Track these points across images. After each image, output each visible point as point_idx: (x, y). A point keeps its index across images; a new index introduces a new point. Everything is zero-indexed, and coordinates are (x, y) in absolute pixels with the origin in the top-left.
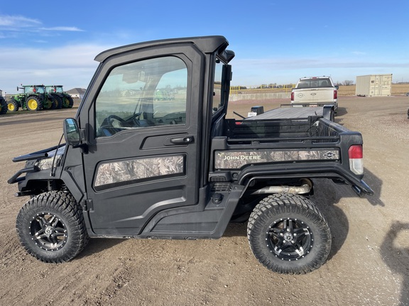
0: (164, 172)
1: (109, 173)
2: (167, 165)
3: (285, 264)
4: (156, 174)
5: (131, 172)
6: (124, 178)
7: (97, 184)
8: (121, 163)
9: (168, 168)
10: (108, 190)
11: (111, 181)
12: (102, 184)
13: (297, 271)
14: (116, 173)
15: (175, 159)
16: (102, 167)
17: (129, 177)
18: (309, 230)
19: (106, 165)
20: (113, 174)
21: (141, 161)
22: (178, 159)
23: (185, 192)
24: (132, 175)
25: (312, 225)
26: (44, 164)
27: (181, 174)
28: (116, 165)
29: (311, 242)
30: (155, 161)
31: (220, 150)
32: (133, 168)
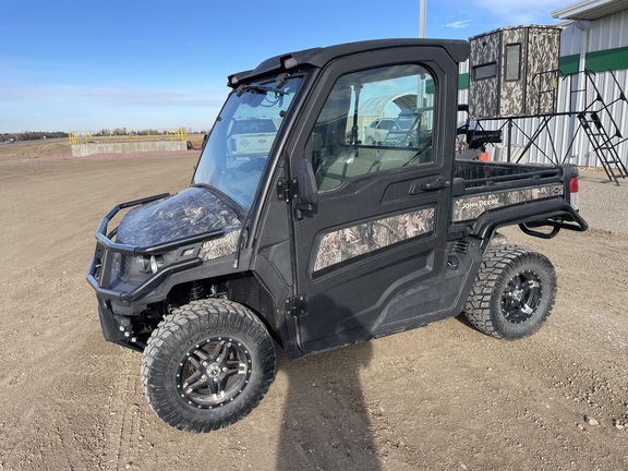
0: (411, 233)
1: (334, 247)
2: (413, 225)
3: (519, 327)
4: (401, 237)
5: (370, 241)
6: (357, 251)
7: (317, 267)
8: (354, 228)
9: (417, 226)
10: (330, 275)
11: (338, 259)
12: (325, 265)
13: (529, 332)
14: (348, 245)
15: (425, 212)
16: (325, 239)
17: (366, 248)
18: (538, 281)
19: (332, 235)
20: (343, 247)
21: (383, 222)
22: (429, 213)
23: (431, 258)
24: (370, 245)
25: (543, 274)
26: (210, 250)
27: (430, 234)
28: (347, 232)
29: (540, 295)
30: (401, 218)
31: (458, 196)
32: (372, 233)
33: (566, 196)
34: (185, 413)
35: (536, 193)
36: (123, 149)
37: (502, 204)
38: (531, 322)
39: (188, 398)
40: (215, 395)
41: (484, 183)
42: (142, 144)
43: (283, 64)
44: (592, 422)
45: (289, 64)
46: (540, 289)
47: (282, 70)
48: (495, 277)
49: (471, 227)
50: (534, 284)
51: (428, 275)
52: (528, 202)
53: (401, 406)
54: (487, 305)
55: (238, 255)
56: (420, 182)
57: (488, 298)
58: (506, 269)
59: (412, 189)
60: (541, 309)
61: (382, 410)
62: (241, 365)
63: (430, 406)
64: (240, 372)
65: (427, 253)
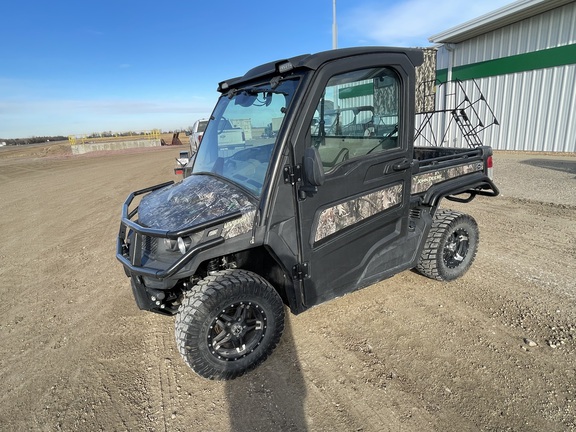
0: (386, 205)
1: (330, 221)
2: (387, 199)
3: (454, 271)
4: (379, 209)
5: (357, 213)
6: (347, 223)
7: (318, 238)
8: (345, 204)
9: (390, 200)
10: (326, 244)
11: (333, 231)
12: (323, 236)
13: (461, 275)
14: (341, 218)
15: (396, 187)
16: (324, 214)
17: (354, 220)
18: (467, 235)
19: (329, 210)
20: (337, 220)
21: (366, 197)
22: (398, 188)
23: (399, 224)
24: (357, 217)
25: (471, 230)
26: (231, 229)
27: (399, 205)
28: (340, 207)
29: (467, 246)
30: (379, 194)
31: (415, 174)
32: (359, 207)
33: (485, 171)
34: (216, 366)
35: (466, 169)
36: (112, 147)
37: (444, 179)
38: (462, 267)
39: (217, 354)
40: (238, 349)
41: (430, 163)
42: (126, 143)
43: (277, 68)
44: (532, 344)
45: (283, 68)
46: (467, 242)
47: (277, 73)
48: (440, 235)
49: (422, 197)
50: (463, 238)
51: (397, 238)
52: (460, 176)
53: (385, 344)
54: (434, 257)
55: (254, 232)
56: (392, 163)
57: (435, 251)
58: (447, 229)
59: (386, 169)
60: (468, 256)
61: (371, 347)
62: (258, 322)
63: (406, 341)
64: (257, 328)
65: (396, 220)
